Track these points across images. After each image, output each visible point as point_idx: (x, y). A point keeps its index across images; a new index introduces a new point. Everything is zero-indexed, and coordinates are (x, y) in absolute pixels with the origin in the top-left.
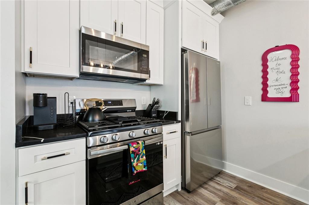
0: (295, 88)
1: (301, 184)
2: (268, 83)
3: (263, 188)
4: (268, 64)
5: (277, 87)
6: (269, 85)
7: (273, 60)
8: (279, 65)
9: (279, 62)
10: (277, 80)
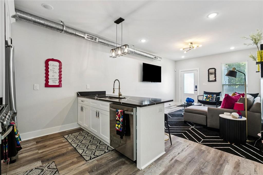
0: (60, 81)
1: (63, 124)
2: (49, 77)
3: (47, 136)
4: (49, 66)
5: (53, 80)
6: (49, 78)
7: (51, 65)
8: (54, 68)
9: (54, 67)
10: (53, 76)
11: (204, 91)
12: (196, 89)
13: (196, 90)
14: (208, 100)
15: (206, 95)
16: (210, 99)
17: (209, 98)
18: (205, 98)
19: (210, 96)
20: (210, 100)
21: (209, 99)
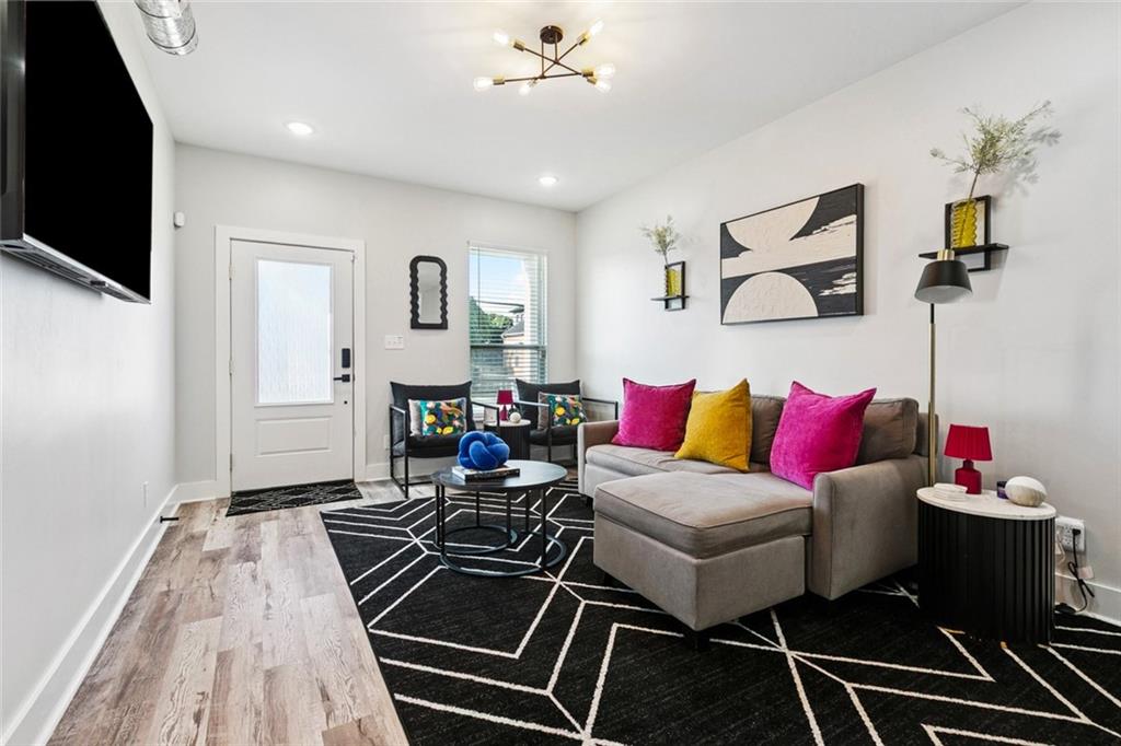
11: (392, 383)
12: (347, 371)
13: (346, 378)
14: (448, 430)
15: (431, 404)
16: (457, 423)
17: (451, 417)
18: (429, 419)
19: (449, 405)
20: (455, 429)
21: (450, 424)
